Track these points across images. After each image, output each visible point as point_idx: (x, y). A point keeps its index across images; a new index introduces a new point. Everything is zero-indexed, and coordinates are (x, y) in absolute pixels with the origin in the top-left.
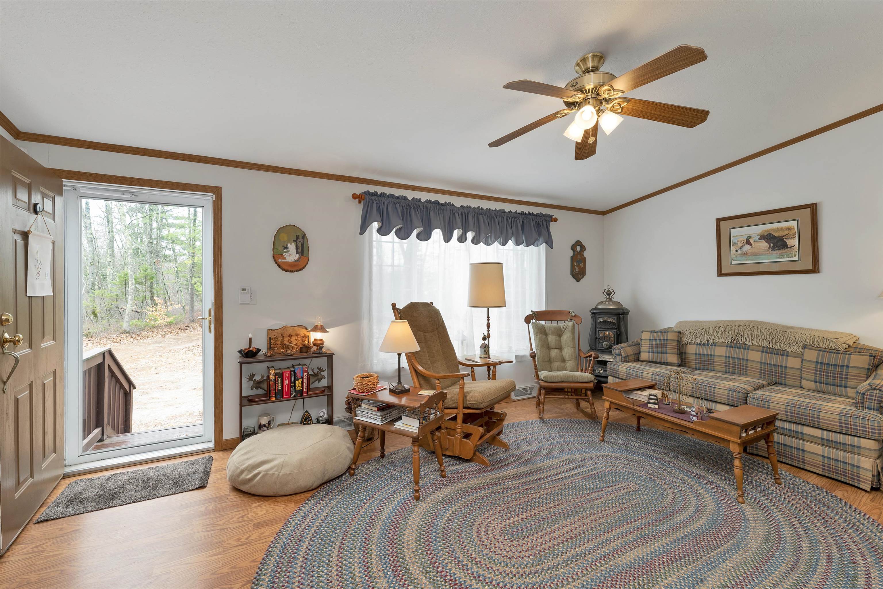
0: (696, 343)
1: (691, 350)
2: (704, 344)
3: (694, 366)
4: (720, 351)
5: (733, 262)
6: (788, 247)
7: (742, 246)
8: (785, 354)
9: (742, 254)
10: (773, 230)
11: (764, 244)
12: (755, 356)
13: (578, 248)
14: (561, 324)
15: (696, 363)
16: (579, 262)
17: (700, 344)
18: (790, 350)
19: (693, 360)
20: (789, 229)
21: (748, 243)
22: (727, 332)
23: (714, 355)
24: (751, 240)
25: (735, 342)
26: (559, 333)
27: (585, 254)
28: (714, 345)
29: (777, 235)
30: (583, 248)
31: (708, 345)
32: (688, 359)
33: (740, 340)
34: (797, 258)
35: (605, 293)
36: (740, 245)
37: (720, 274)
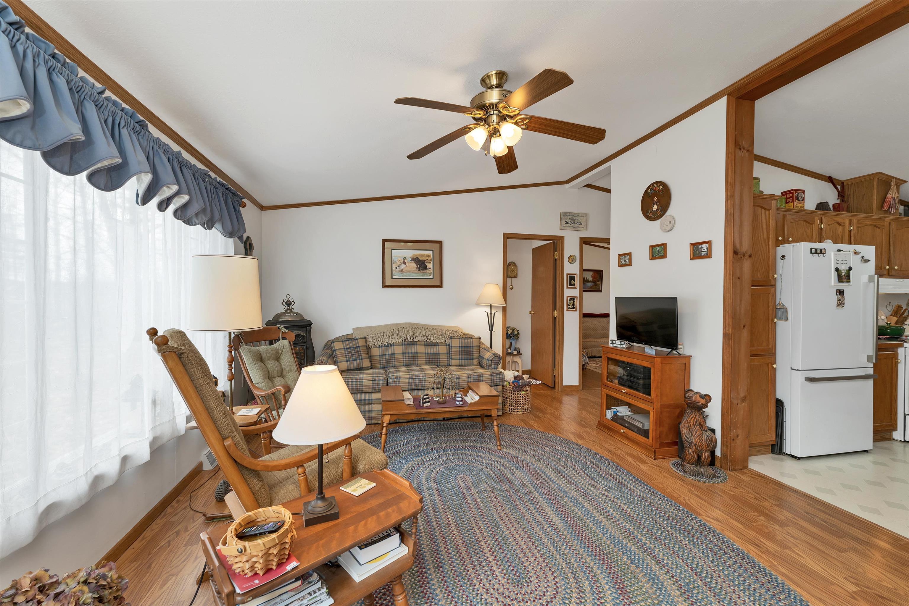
0: (378, 346)
1: (375, 352)
2: (385, 346)
3: (379, 366)
4: (398, 350)
5: (394, 277)
6: (427, 269)
7: (400, 265)
8: (436, 344)
9: (399, 271)
10: (419, 255)
11: (414, 265)
12: (421, 349)
13: (248, 247)
14: (275, 345)
15: (380, 363)
17: (381, 347)
18: (439, 341)
19: (378, 361)
20: (428, 256)
21: (404, 263)
22: (400, 334)
23: (394, 354)
24: (406, 261)
25: (407, 340)
28: (393, 345)
29: (421, 259)
30: (252, 247)
31: (388, 346)
32: (374, 361)
33: (409, 338)
34: (431, 277)
35: (284, 303)
36: (399, 263)
37: (385, 286)
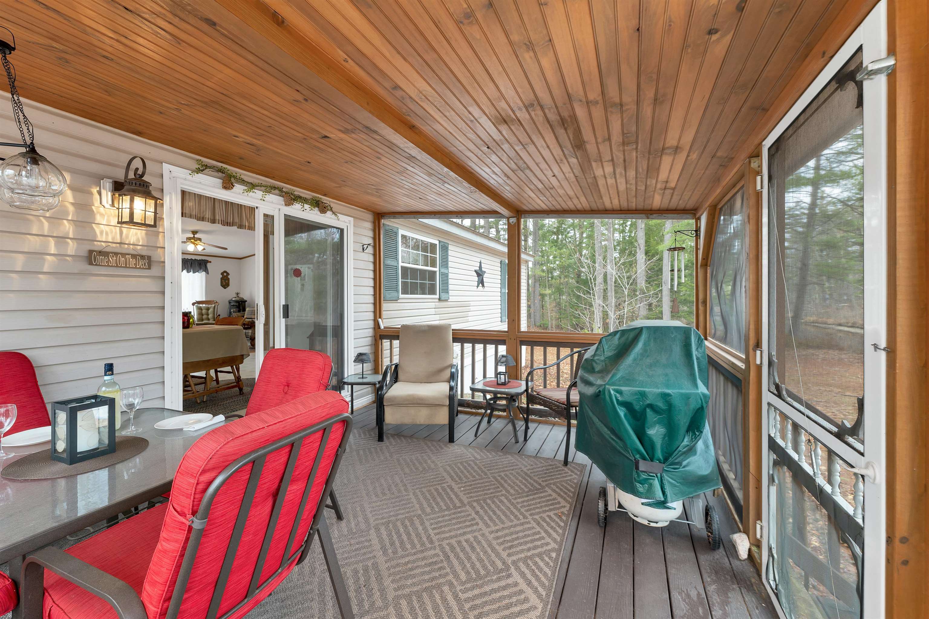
13: (225, 274)
14: (210, 306)
16: (225, 280)
26: (208, 309)
27: (229, 277)
30: (228, 274)
35: (237, 294)
